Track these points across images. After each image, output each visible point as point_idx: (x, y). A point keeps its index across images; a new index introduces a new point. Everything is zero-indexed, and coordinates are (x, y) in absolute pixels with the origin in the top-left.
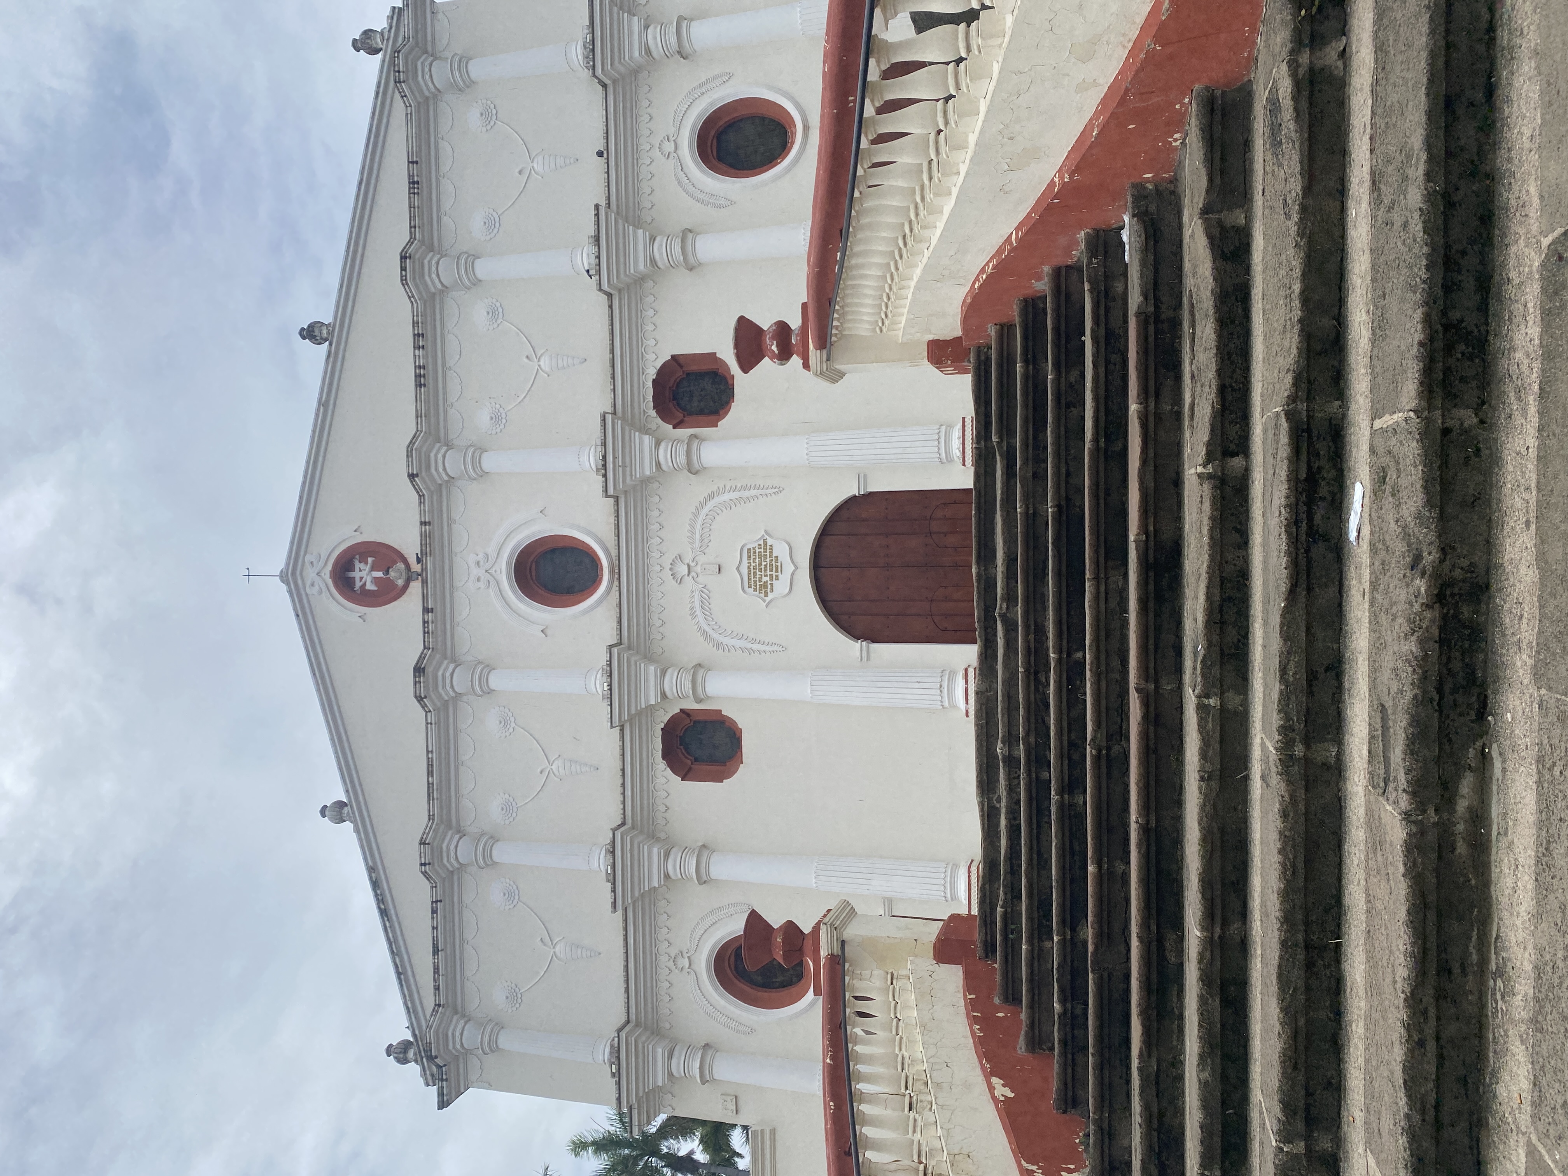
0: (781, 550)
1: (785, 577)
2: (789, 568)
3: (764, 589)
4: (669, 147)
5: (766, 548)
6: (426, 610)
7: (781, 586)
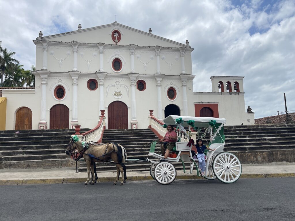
0: (120, 97)
1: (117, 97)
2: (118, 98)
3: (115, 94)
4: (171, 83)
5: (121, 95)
6: (111, 45)
7: (115, 97)
